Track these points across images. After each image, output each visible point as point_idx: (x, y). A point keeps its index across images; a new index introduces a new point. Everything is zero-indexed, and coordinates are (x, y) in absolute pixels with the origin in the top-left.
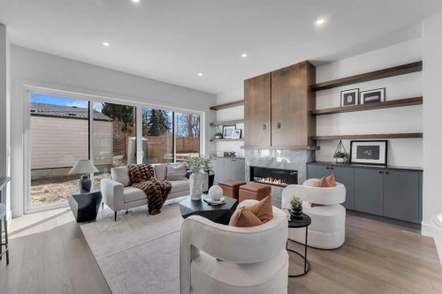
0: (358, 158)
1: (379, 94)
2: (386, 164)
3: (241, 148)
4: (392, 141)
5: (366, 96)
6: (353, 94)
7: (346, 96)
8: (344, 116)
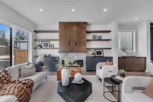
0: (97, 54)
1: (101, 37)
2: (103, 56)
3: (58, 52)
4: (104, 50)
5: (98, 37)
6: (95, 36)
7: (94, 36)
8: (93, 42)
